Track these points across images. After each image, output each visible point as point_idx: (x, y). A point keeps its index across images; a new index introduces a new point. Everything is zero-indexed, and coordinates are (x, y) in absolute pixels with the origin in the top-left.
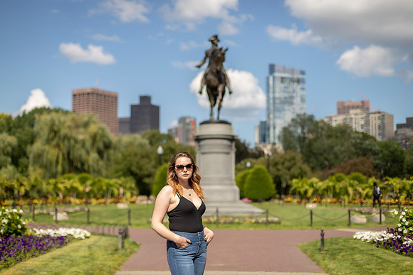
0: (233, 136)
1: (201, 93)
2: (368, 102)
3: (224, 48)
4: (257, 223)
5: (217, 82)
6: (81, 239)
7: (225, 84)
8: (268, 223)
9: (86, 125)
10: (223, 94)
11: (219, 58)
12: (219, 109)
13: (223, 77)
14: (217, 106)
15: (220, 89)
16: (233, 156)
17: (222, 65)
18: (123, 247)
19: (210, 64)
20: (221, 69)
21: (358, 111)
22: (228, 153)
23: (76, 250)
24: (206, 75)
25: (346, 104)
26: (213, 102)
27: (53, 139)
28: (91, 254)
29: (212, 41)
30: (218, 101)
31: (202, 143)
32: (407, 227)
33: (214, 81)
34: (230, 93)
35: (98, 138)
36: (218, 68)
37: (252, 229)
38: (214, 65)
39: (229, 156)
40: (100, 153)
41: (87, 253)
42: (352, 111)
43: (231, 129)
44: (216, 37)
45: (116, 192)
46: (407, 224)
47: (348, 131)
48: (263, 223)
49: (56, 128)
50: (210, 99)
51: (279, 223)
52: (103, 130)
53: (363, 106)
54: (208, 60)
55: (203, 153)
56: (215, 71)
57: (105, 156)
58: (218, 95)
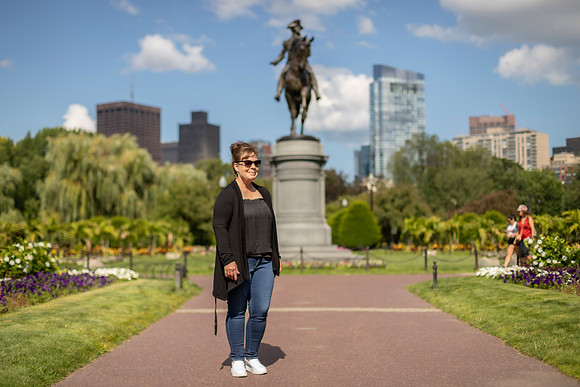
0: (323, 157)
1: (278, 99)
2: (513, 117)
3: (309, 38)
4: (354, 267)
5: (300, 83)
6: (127, 280)
7: (311, 87)
8: (368, 267)
9: (118, 151)
10: (308, 100)
11: (302, 51)
12: (303, 121)
13: (307, 77)
14: (300, 117)
15: (304, 93)
16: (322, 184)
17: (306, 61)
18: (181, 287)
19: (289, 60)
20: (305, 65)
21: (499, 130)
22: (315, 180)
23: (123, 289)
24: (284, 75)
25: (482, 121)
26: (294, 111)
27: (72, 171)
28: (142, 292)
29: (292, 28)
30: (302, 110)
31: (280, 166)
32: (544, 259)
33: (296, 82)
34: (318, 98)
35: (135, 169)
36: (301, 65)
37: (347, 274)
38: (295, 61)
39: (317, 184)
40: (139, 190)
41: (137, 291)
42: (490, 131)
43: (319, 147)
44: (298, 22)
45: (163, 239)
46: (543, 255)
47: (484, 157)
48: (362, 267)
49: (76, 156)
50: (290, 108)
51: (383, 267)
52: (142, 158)
53: (507, 123)
54: (287, 55)
55: (282, 181)
56: (296, 69)
57: (146, 193)
58: (301, 102)
